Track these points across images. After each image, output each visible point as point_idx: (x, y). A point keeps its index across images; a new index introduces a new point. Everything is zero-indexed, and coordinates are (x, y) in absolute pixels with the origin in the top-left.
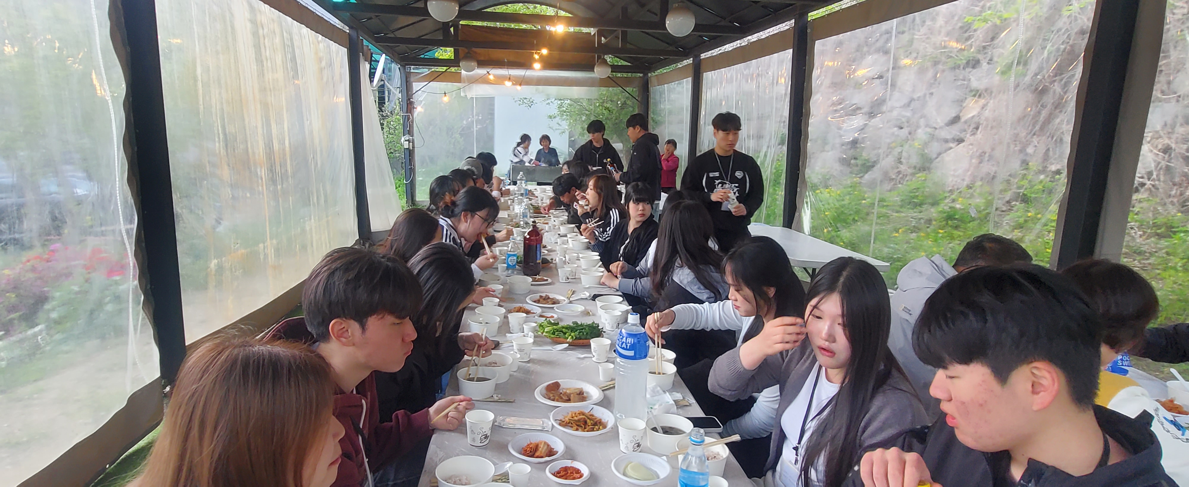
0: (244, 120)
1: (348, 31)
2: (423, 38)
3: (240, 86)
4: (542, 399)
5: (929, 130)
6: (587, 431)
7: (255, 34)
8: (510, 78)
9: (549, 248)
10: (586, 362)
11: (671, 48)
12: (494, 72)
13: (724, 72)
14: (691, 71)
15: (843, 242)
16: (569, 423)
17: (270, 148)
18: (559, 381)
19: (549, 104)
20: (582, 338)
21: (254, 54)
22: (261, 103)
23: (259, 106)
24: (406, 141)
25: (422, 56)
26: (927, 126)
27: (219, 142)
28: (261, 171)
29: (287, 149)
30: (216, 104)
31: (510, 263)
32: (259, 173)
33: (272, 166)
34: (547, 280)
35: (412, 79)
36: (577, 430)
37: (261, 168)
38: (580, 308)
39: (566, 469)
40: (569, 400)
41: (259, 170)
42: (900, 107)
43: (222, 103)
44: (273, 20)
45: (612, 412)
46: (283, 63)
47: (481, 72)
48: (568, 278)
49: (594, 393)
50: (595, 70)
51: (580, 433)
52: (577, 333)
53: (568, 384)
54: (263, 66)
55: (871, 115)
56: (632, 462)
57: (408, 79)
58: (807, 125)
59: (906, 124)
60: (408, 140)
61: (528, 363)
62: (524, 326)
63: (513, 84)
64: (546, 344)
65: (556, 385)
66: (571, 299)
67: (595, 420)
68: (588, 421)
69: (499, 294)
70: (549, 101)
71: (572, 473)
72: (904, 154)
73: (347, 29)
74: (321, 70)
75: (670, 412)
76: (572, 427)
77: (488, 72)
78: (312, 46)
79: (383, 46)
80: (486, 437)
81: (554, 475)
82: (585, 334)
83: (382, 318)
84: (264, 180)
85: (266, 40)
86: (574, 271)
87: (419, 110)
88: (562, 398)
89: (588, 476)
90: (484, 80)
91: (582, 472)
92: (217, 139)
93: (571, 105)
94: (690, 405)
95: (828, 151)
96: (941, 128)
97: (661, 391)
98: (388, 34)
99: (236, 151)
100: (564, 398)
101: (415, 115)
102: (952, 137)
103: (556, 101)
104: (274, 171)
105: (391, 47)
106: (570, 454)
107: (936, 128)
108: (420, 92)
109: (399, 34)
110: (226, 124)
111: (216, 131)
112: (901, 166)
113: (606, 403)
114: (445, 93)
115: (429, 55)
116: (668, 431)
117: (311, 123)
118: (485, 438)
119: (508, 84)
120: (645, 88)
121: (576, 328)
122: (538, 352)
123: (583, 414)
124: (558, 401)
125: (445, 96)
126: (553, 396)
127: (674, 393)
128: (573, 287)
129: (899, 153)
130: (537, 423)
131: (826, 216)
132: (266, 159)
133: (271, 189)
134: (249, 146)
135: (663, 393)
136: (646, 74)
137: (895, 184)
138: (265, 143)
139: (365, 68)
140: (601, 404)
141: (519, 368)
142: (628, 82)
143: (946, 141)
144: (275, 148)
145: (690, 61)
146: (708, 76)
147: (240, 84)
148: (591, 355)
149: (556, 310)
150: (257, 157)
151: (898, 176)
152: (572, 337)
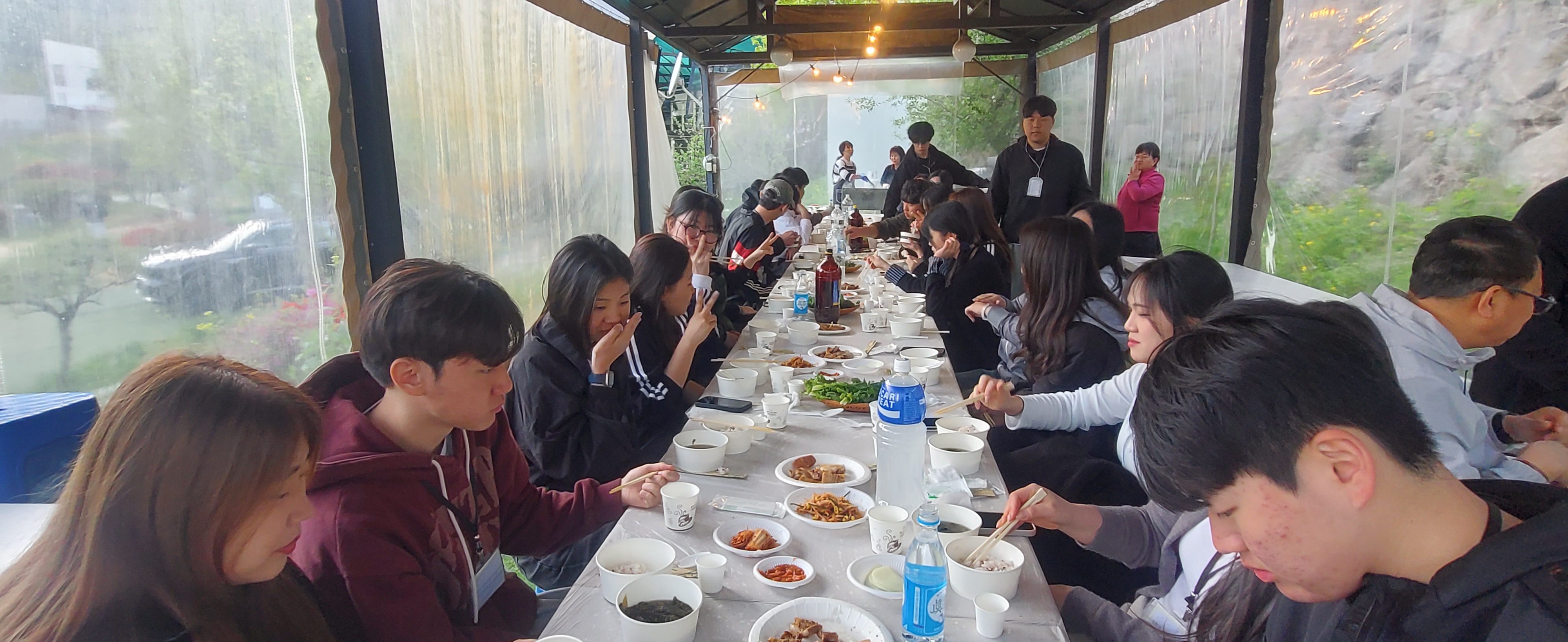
0: (467, 136)
1: (629, 23)
2: (729, 25)
3: (464, 95)
4: (783, 477)
5: (1496, 107)
6: (832, 521)
7: (487, 31)
8: (839, 72)
9: (862, 289)
10: (864, 433)
11: (1065, 12)
12: (820, 67)
13: (1145, 40)
14: (1095, 44)
15: (1336, 286)
16: (809, 509)
17: (497, 171)
18: (814, 455)
19: (895, 104)
20: (865, 401)
21: (483, 54)
22: (488, 114)
23: (485, 118)
24: (708, 162)
25: (728, 51)
26: (1494, 100)
27: (441, 163)
28: (485, 198)
29: (520, 172)
30: (438, 116)
31: (799, 307)
32: (483, 201)
33: (499, 193)
34: (844, 328)
35: (715, 82)
36: (819, 519)
37: (486, 194)
38: (878, 364)
39: (783, 568)
40: (819, 480)
41: (483, 197)
42: (1446, 75)
43: (444, 115)
44: (515, 12)
45: (874, 499)
46: (521, 65)
47: (803, 66)
48: (873, 327)
49: (859, 471)
50: (953, 53)
51: (823, 524)
52: (856, 394)
53: (826, 460)
54: (493, 69)
55: (1394, 90)
56: (881, 566)
57: (711, 82)
58: (1271, 106)
59: (1455, 101)
60: (712, 161)
61: (783, 431)
62: (789, 384)
63: (845, 80)
64: (815, 408)
65: (809, 461)
66: (870, 354)
67: (846, 508)
68: (836, 508)
69: (771, 344)
70: (895, 101)
71: (792, 574)
72: (1451, 148)
73: (625, 19)
74: (578, 72)
75: (961, 503)
76: (813, 515)
77: (812, 67)
78: (568, 42)
79: (675, 41)
80: (688, 519)
81: (762, 573)
82: (869, 395)
83: (464, 363)
84: (489, 209)
85: (501, 37)
86: (884, 317)
87: (725, 121)
88: (810, 477)
89: (811, 577)
90: (805, 78)
91: (805, 573)
92: (438, 159)
93: (926, 105)
94: (997, 496)
95: (1319, 151)
96: (1520, 103)
97: (957, 476)
98: (679, 24)
99: (458, 173)
100: (813, 476)
101: (720, 128)
102: (1538, 116)
103: (905, 100)
104: (501, 198)
105: (687, 42)
106: (798, 549)
107: (1508, 104)
108: (726, 98)
109: (695, 23)
110: (448, 140)
111: (438, 149)
112: (1444, 168)
113: (869, 487)
114: (757, 98)
115: (737, 48)
116: (945, 528)
117: (556, 139)
118: (686, 520)
119: (838, 79)
120: (1031, 74)
121: (857, 387)
122: (801, 418)
123: (829, 497)
124: (803, 480)
125: (757, 100)
126: (799, 473)
127: (977, 479)
128: (878, 338)
129: (1441, 147)
130: (766, 507)
131: (1308, 247)
132: (492, 184)
133: (497, 220)
134: (473, 167)
135: (959, 477)
136: (1032, 55)
137: (1433, 197)
138: (491, 165)
139: (650, 69)
140: (861, 487)
141: (767, 437)
142: (1006, 67)
143: (1528, 123)
144: (503, 171)
145: (1094, 29)
146: (1121, 49)
147: (464, 92)
148: (870, 425)
149: (844, 366)
150: (481, 181)
151: (1438, 183)
152: (849, 399)
